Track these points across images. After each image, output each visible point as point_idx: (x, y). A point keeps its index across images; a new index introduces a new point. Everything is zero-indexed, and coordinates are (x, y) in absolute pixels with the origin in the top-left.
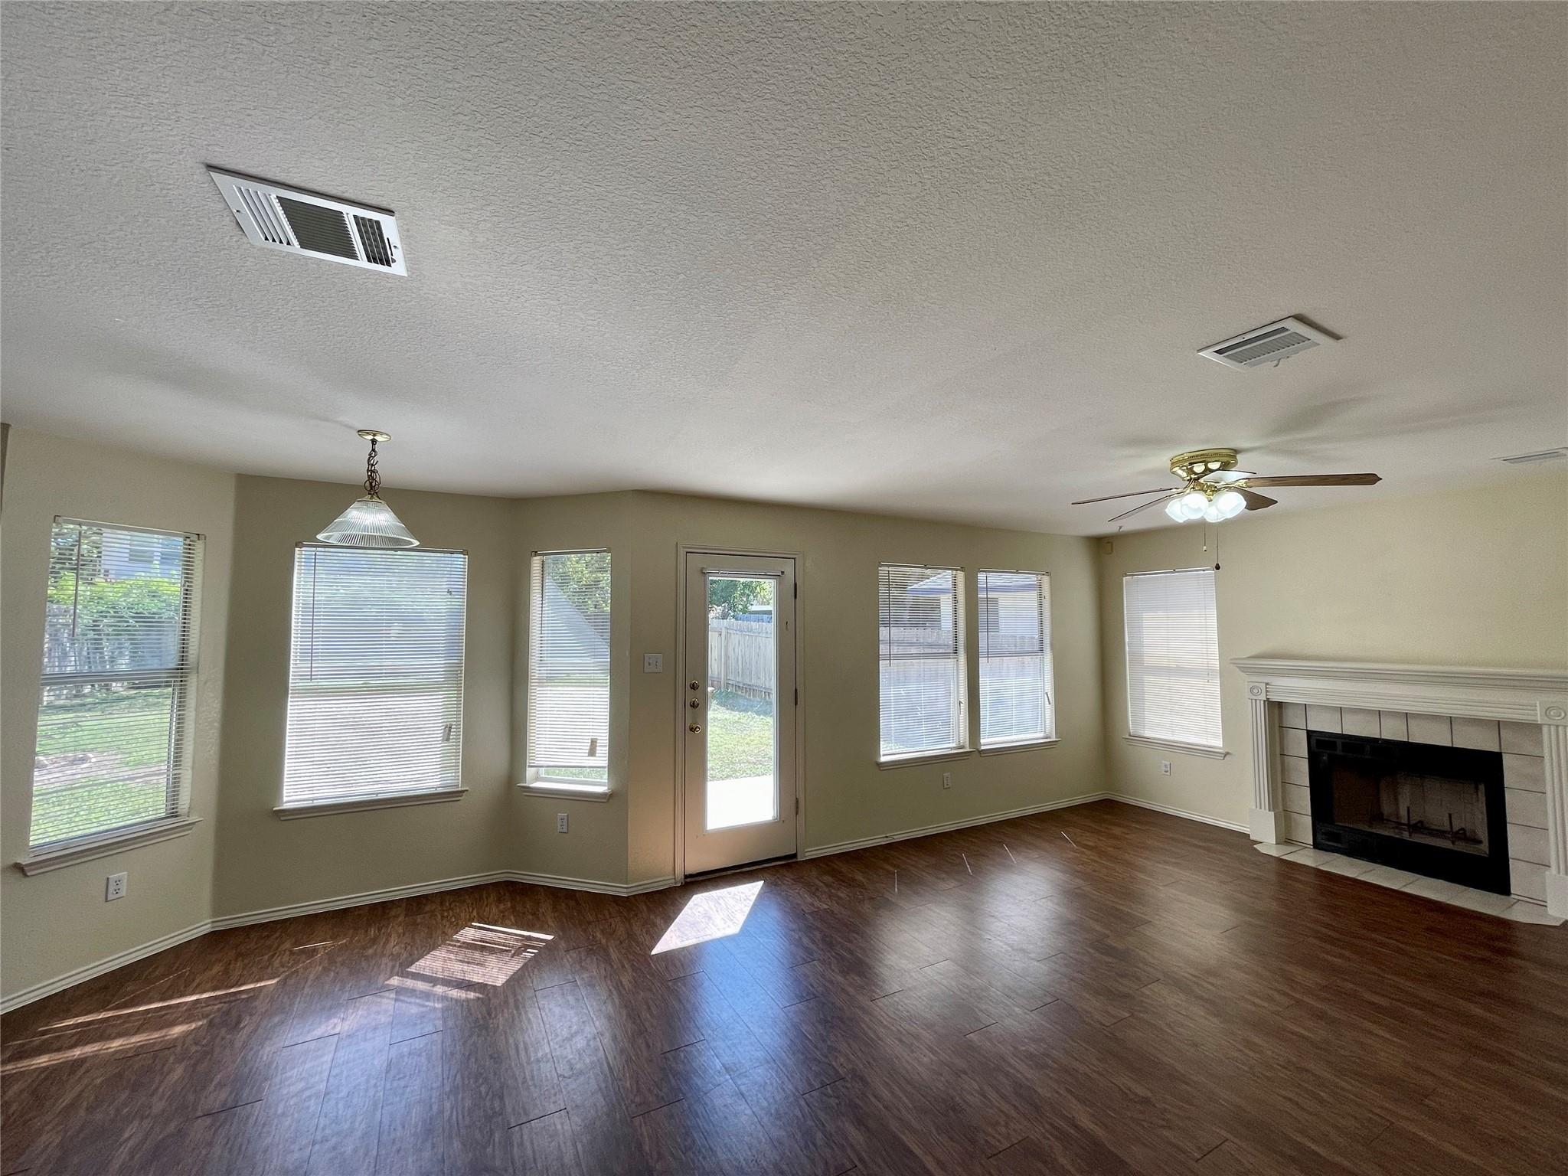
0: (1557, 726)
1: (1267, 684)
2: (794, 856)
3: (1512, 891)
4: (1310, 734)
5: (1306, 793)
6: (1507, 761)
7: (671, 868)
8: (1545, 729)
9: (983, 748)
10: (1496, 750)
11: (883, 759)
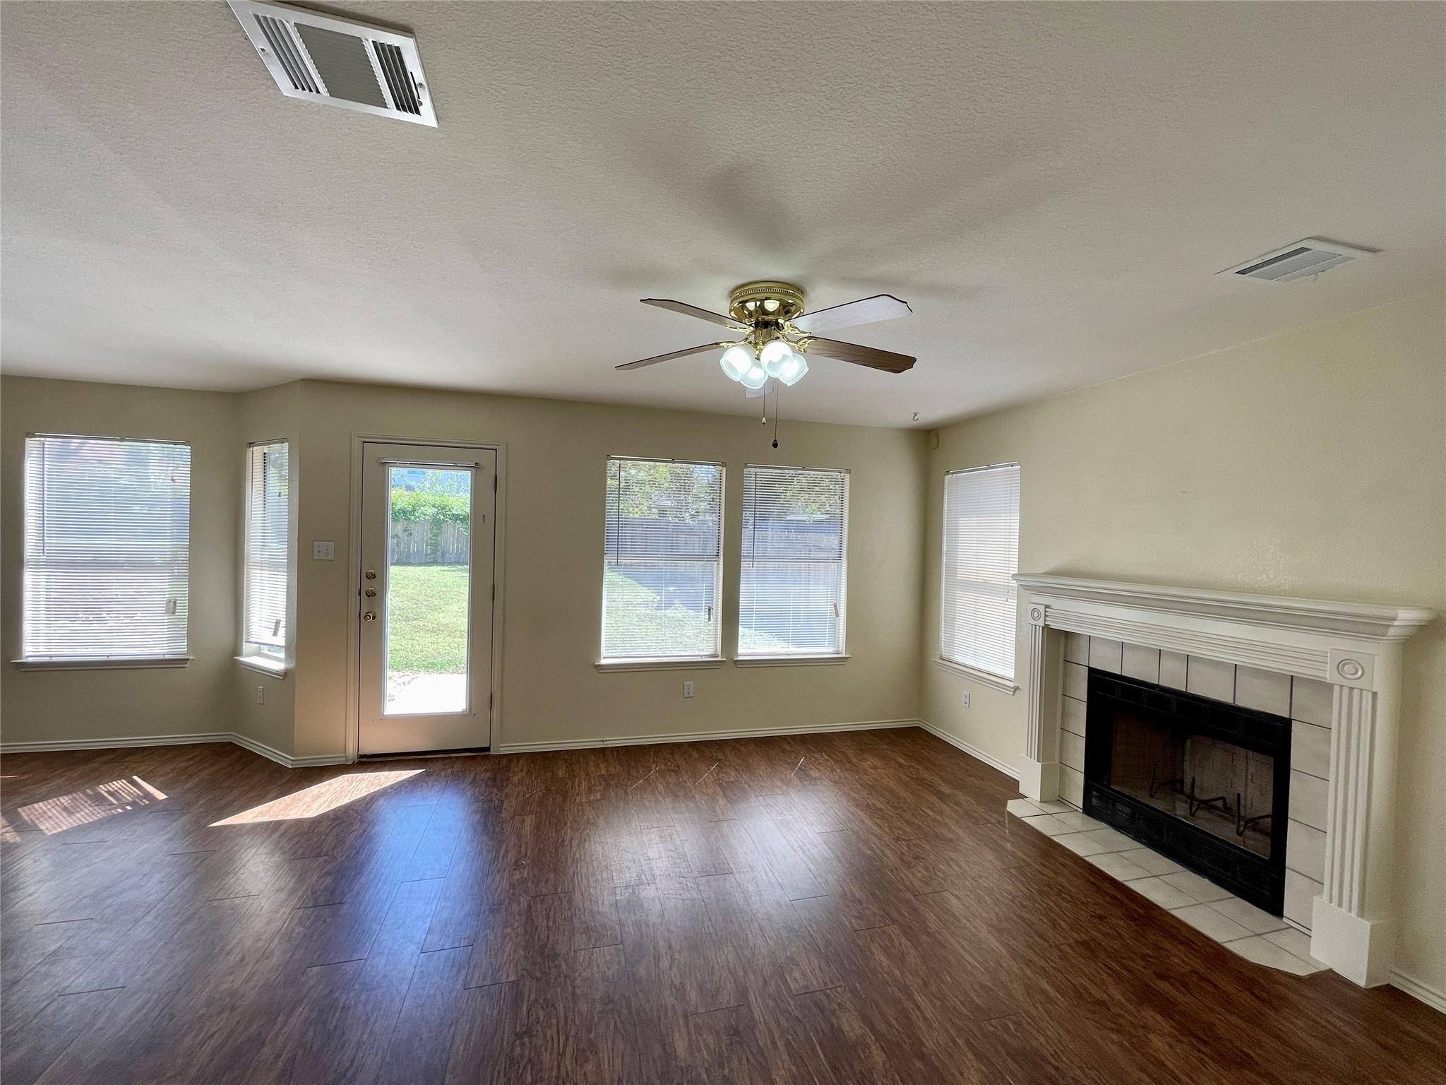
0: (1351, 689)
1: (1047, 607)
2: (488, 749)
3: (1285, 914)
4: (1092, 672)
5: (1082, 744)
6: (1297, 731)
7: (343, 747)
8: (1336, 689)
9: (740, 658)
10: (1286, 715)
11: (603, 662)
